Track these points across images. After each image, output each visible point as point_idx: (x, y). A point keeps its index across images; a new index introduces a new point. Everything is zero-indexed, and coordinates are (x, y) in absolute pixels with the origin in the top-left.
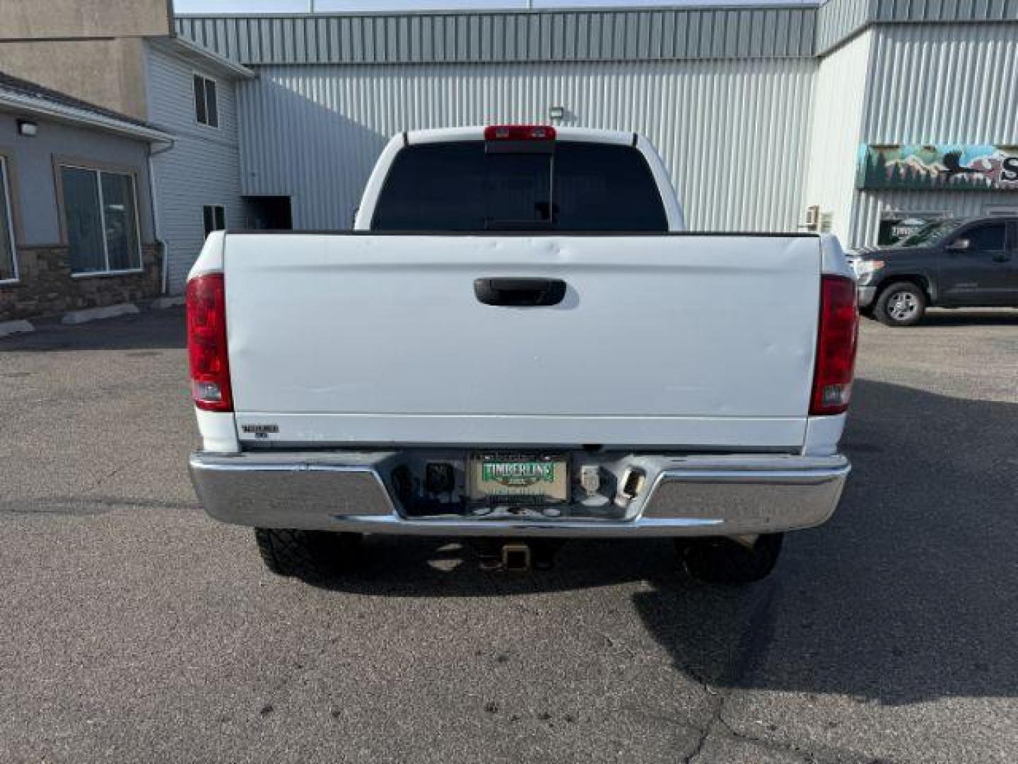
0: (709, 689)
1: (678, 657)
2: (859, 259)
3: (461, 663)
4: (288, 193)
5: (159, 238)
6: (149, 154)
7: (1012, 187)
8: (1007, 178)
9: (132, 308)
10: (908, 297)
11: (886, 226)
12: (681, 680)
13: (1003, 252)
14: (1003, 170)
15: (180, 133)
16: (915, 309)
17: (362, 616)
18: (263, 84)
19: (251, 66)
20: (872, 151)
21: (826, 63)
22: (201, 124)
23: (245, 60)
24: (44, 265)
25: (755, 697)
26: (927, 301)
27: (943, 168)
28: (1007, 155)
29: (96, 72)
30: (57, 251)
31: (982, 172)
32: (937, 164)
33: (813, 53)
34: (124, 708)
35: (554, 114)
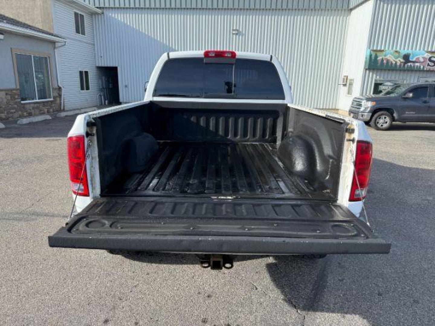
0: (299, 311)
1: (286, 295)
2: (365, 101)
3: (191, 298)
4: (117, 66)
5: (60, 85)
6: (55, 48)
7: (432, 69)
8: (430, 66)
9: (48, 117)
10: (385, 118)
11: (377, 85)
12: (287, 307)
13: (427, 99)
14: (429, 62)
15: (69, 38)
16: (388, 123)
17: (148, 274)
18: (105, 16)
19: (100, 8)
20: (372, 52)
21: (353, 12)
22: (78, 34)
23: (97, 5)
24: (9, 97)
25: (319, 316)
26: (393, 119)
27: (402, 60)
28: (430, 55)
29: (30, 10)
30: (14, 91)
31: (419, 62)
32: (400, 59)
33: (348, 8)
34: (43, 320)
35: (234, 32)
